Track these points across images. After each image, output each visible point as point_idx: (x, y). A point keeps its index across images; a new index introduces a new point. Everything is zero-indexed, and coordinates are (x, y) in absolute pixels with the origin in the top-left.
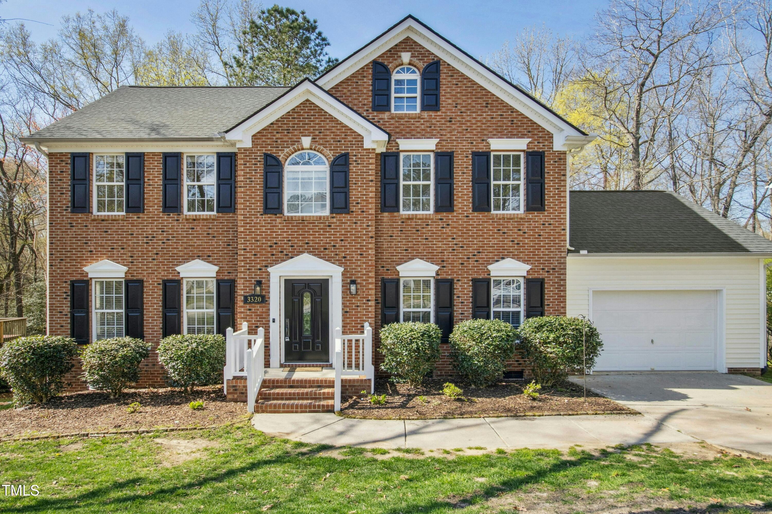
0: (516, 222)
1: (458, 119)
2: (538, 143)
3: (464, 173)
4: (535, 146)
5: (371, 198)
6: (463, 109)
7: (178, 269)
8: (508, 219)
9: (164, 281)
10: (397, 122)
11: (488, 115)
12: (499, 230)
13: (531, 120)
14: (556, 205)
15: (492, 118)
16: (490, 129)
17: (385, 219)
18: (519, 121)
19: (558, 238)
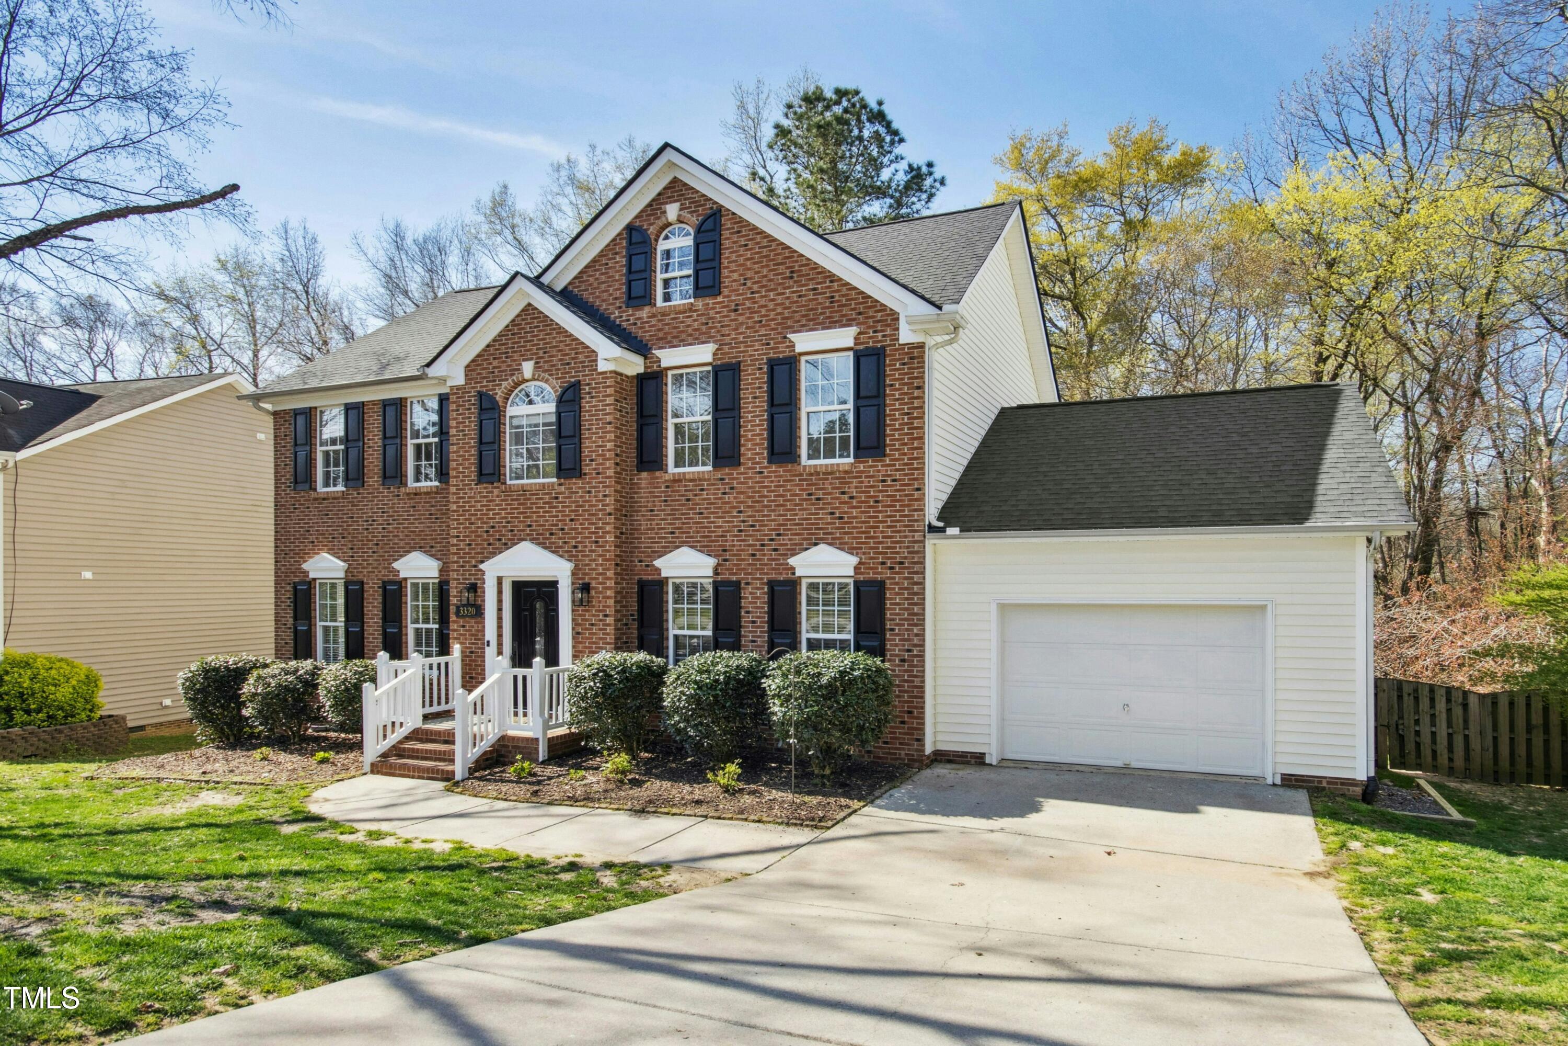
0: (837, 478)
1: (748, 304)
2: (875, 332)
3: (755, 398)
4: (870, 338)
5: (609, 450)
6: (755, 287)
7: (396, 565)
8: (824, 474)
9: (384, 582)
10: (659, 321)
11: (793, 292)
12: (810, 494)
13: (863, 293)
14: (905, 444)
15: (800, 296)
16: (797, 316)
17: (644, 483)
18: (843, 296)
19: (908, 506)
